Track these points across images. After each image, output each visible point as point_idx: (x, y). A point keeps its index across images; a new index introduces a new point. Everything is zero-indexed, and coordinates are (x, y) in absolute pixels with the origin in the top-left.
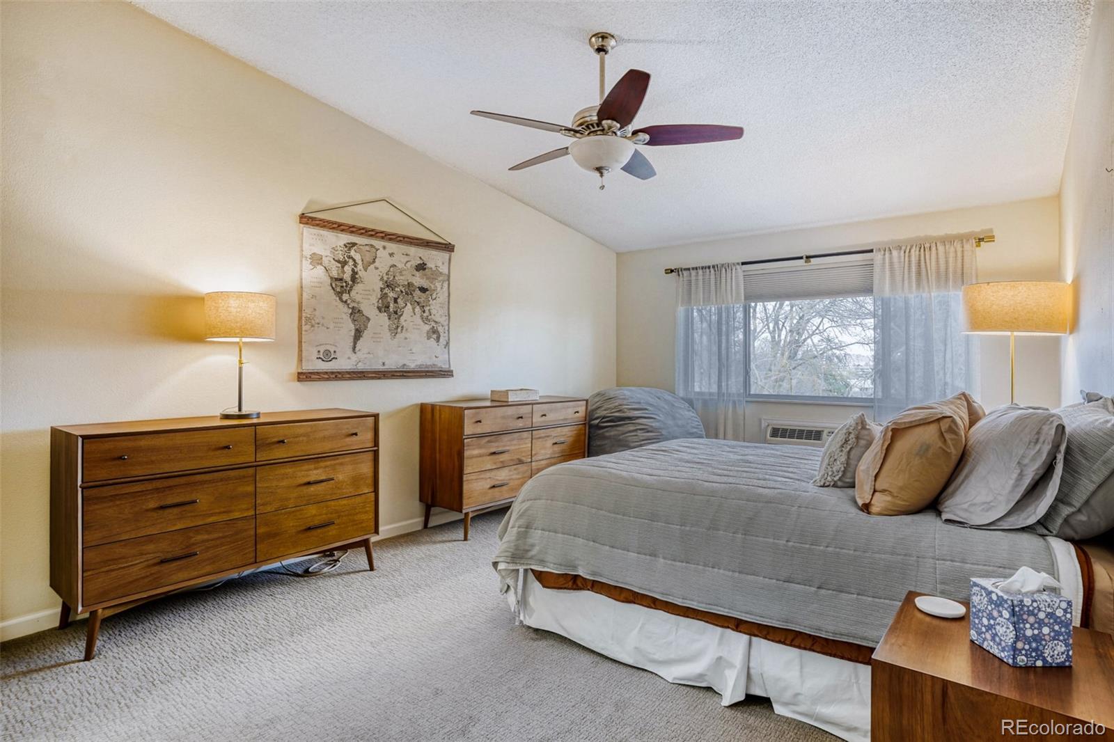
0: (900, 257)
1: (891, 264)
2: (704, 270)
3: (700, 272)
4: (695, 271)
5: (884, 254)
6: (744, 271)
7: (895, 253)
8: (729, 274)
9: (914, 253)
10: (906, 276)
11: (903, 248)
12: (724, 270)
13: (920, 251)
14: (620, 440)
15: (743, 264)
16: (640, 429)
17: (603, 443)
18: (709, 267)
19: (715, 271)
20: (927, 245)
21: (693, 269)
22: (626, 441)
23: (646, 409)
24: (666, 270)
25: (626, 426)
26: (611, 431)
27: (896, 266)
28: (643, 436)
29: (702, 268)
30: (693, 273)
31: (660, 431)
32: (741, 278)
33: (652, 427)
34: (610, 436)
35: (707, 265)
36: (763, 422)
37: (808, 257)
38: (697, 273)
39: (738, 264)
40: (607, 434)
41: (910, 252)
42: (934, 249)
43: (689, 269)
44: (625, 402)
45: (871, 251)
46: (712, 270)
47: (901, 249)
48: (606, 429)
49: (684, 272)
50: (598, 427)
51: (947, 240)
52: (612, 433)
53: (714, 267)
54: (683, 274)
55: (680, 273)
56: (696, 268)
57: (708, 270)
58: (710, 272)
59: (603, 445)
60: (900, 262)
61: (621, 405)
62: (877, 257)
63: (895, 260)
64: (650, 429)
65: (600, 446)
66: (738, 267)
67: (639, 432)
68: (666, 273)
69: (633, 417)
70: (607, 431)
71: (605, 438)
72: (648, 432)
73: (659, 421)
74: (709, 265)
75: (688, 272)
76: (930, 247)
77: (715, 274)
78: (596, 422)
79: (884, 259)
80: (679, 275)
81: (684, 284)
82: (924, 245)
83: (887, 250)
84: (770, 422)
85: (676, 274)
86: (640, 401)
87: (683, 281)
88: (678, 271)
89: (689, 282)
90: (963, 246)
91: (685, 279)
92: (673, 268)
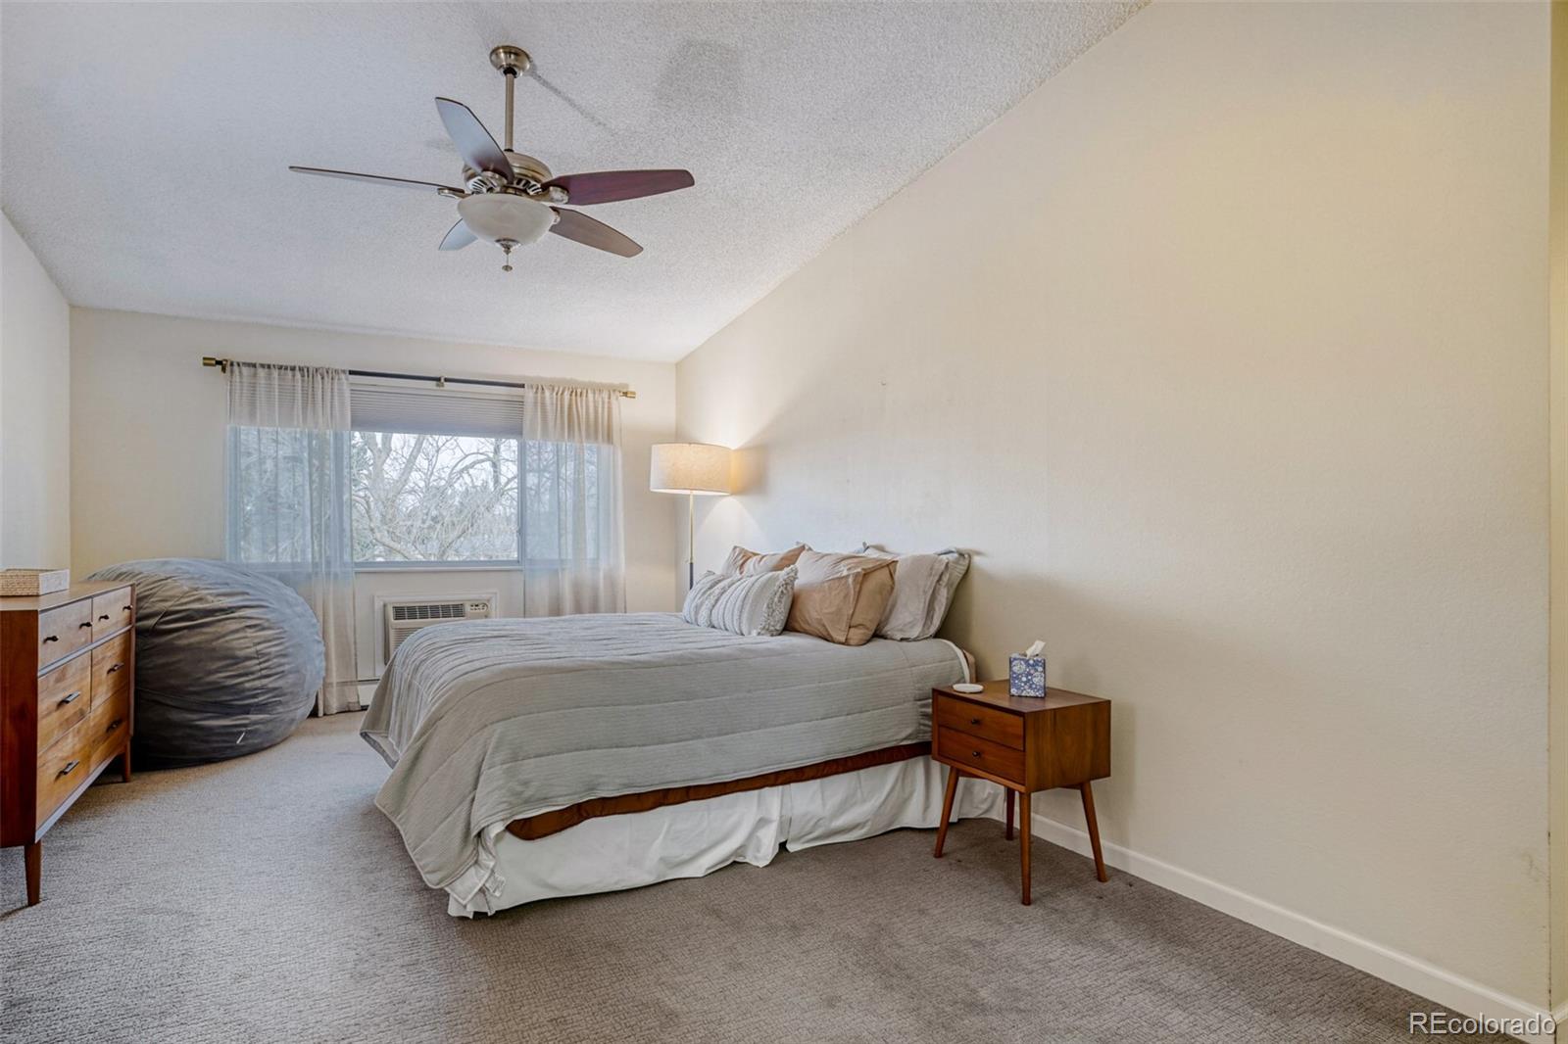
0: (552, 398)
1: (543, 404)
2: (283, 371)
3: (275, 373)
4: (266, 370)
5: (536, 392)
6: (352, 384)
7: (547, 393)
8: (328, 386)
9: (567, 395)
10: (558, 422)
11: (556, 389)
12: (319, 377)
13: (571, 395)
14: (214, 649)
15: (352, 373)
16: (249, 627)
17: (174, 659)
18: (293, 369)
19: (303, 376)
20: (579, 391)
21: (263, 366)
22: (229, 649)
23: (247, 594)
24: (204, 359)
25: (222, 623)
26: (187, 638)
27: (549, 408)
28: (256, 637)
29: (280, 368)
30: (261, 372)
31: (281, 625)
32: (347, 394)
33: (268, 620)
34: (190, 645)
35: (290, 364)
36: (376, 599)
37: (446, 380)
38: (270, 374)
39: (344, 372)
40: (184, 642)
41: (562, 394)
42: (584, 394)
43: (253, 366)
44: (201, 584)
45: (523, 386)
46: (298, 375)
47: (553, 389)
48: (175, 635)
49: (245, 370)
50: (154, 632)
51: (598, 389)
52: (193, 640)
53: (301, 369)
54: (240, 372)
55: (236, 368)
56: (269, 367)
57: (289, 372)
58: (294, 376)
59: (174, 663)
60: (552, 404)
61: (196, 589)
62: (529, 394)
63: (548, 401)
64: (266, 624)
65: (163, 665)
66: (343, 376)
67: (249, 630)
68: (205, 364)
69: (230, 608)
70: (179, 638)
71: (173, 649)
72: (264, 629)
73: (274, 610)
74: (293, 364)
75: (252, 369)
76: (581, 393)
77: (303, 381)
78: (151, 622)
79: (536, 398)
80: (232, 372)
81: (242, 386)
82: (576, 390)
83: (539, 389)
84: (387, 600)
85: (224, 370)
86: (228, 581)
87: (241, 382)
88: (232, 364)
89: (253, 387)
90: (609, 398)
91: (245, 380)
92: (217, 359)
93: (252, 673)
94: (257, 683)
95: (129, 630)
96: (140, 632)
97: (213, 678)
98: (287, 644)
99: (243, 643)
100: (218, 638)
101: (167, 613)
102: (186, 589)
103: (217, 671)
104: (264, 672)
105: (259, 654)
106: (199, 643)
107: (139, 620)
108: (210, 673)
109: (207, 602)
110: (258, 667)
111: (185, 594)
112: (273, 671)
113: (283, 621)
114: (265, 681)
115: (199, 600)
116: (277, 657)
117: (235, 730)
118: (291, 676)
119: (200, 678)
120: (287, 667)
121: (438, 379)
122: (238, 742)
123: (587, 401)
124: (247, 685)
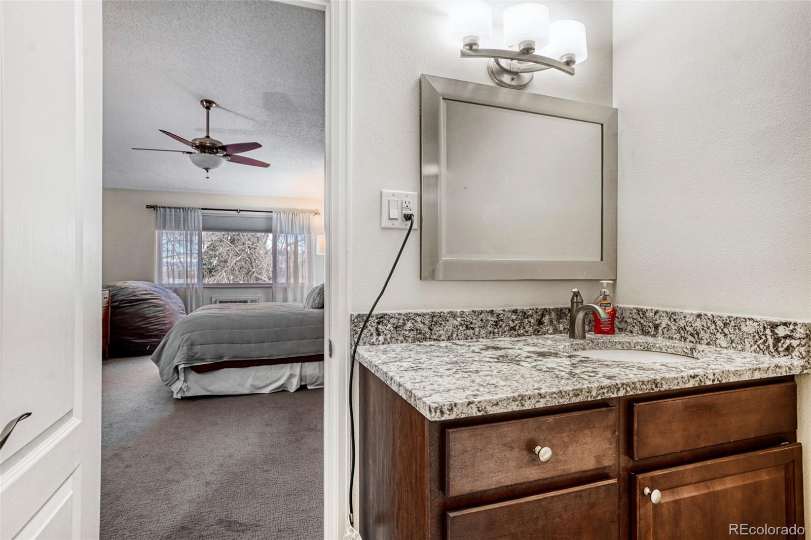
0: (284, 216)
1: (280, 219)
3: (173, 210)
4: (169, 209)
5: (278, 214)
6: (203, 213)
7: (282, 214)
8: (193, 214)
9: (290, 215)
10: (287, 226)
12: (189, 211)
13: (293, 215)
14: (138, 314)
15: (202, 209)
16: (152, 306)
17: (124, 317)
18: (180, 208)
19: (183, 211)
20: (296, 213)
21: (168, 207)
22: (145, 314)
24: (147, 206)
25: (141, 305)
26: (129, 309)
27: (283, 221)
28: (154, 310)
29: (175, 208)
30: (168, 210)
32: (201, 217)
33: (160, 304)
34: (130, 312)
35: (178, 206)
36: (213, 298)
37: (240, 211)
38: (171, 211)
39: (199, 209)
40: (128, 311)
42: (298, 215)
43: (165, 207)
44: (136, 290)
45: (272, 212)
46: (182, 210)
47: (285, 213)
49: (162, 209)
50: (118, 307)
51: (304, 212)
52: (131, 310)
53: (183, 208)
54: (160, 210)
55: (158, 209)
56: (170, 208)
57: (178, 210)
58: (180, 211)
59: (123, 319)
60: (284, 219)
61: (134, 292)
62: (274, 215)
63: (282, 217)
64: (159, 305)
65: (121, 319)
66: (199, 210)
67: (152, 308)
68: (147, 208)
69: (145, 299)
70: (126, 309)
71: (125, 314)
72: (157, 307)
73: (163, 300)
74: (179, 206)
75: (164, 209)
76: (297, 214)
77: (183, 213)
78: (117, 304)
79: (277, 216)
80: (157, 210)
81: (160, 215)
82: (294, 213)
83: (279, 212)
84: (217, 298)
85: (154, 209)
86: (147, 289)
87: (160, 214)
88: (157, 208)
89: (165, 215)
90: (309, 215)
91: (162, 213)
92: (152, 205)
93: (152, 323)
94: (154, 327)
95: (108, 306)
96: (112, 307)
97: (137, 324)
98: (167, 313)
99: (150, 312)
100: (140, 310)
101: (123, 300)
102: (130, 292)
103: (140, 322)
104: (156, 323)
105: (155, 316)
106: (133, 311)
107: (111, 303)
108: (136, 322)
109: (137, 297)
110: (154, 321)
111: (130, 294)
112: (160, 323)
113: (166, 305)
114: (157, 326)
115: (134, 296)
116: (162, 317)
117: (146, 344)
118: (168, 325)
119: (132, 325)
120: (166, 322)
121: (237, 210)
122: (148, 348)
123: (299, 217)
124: (150, 327)
